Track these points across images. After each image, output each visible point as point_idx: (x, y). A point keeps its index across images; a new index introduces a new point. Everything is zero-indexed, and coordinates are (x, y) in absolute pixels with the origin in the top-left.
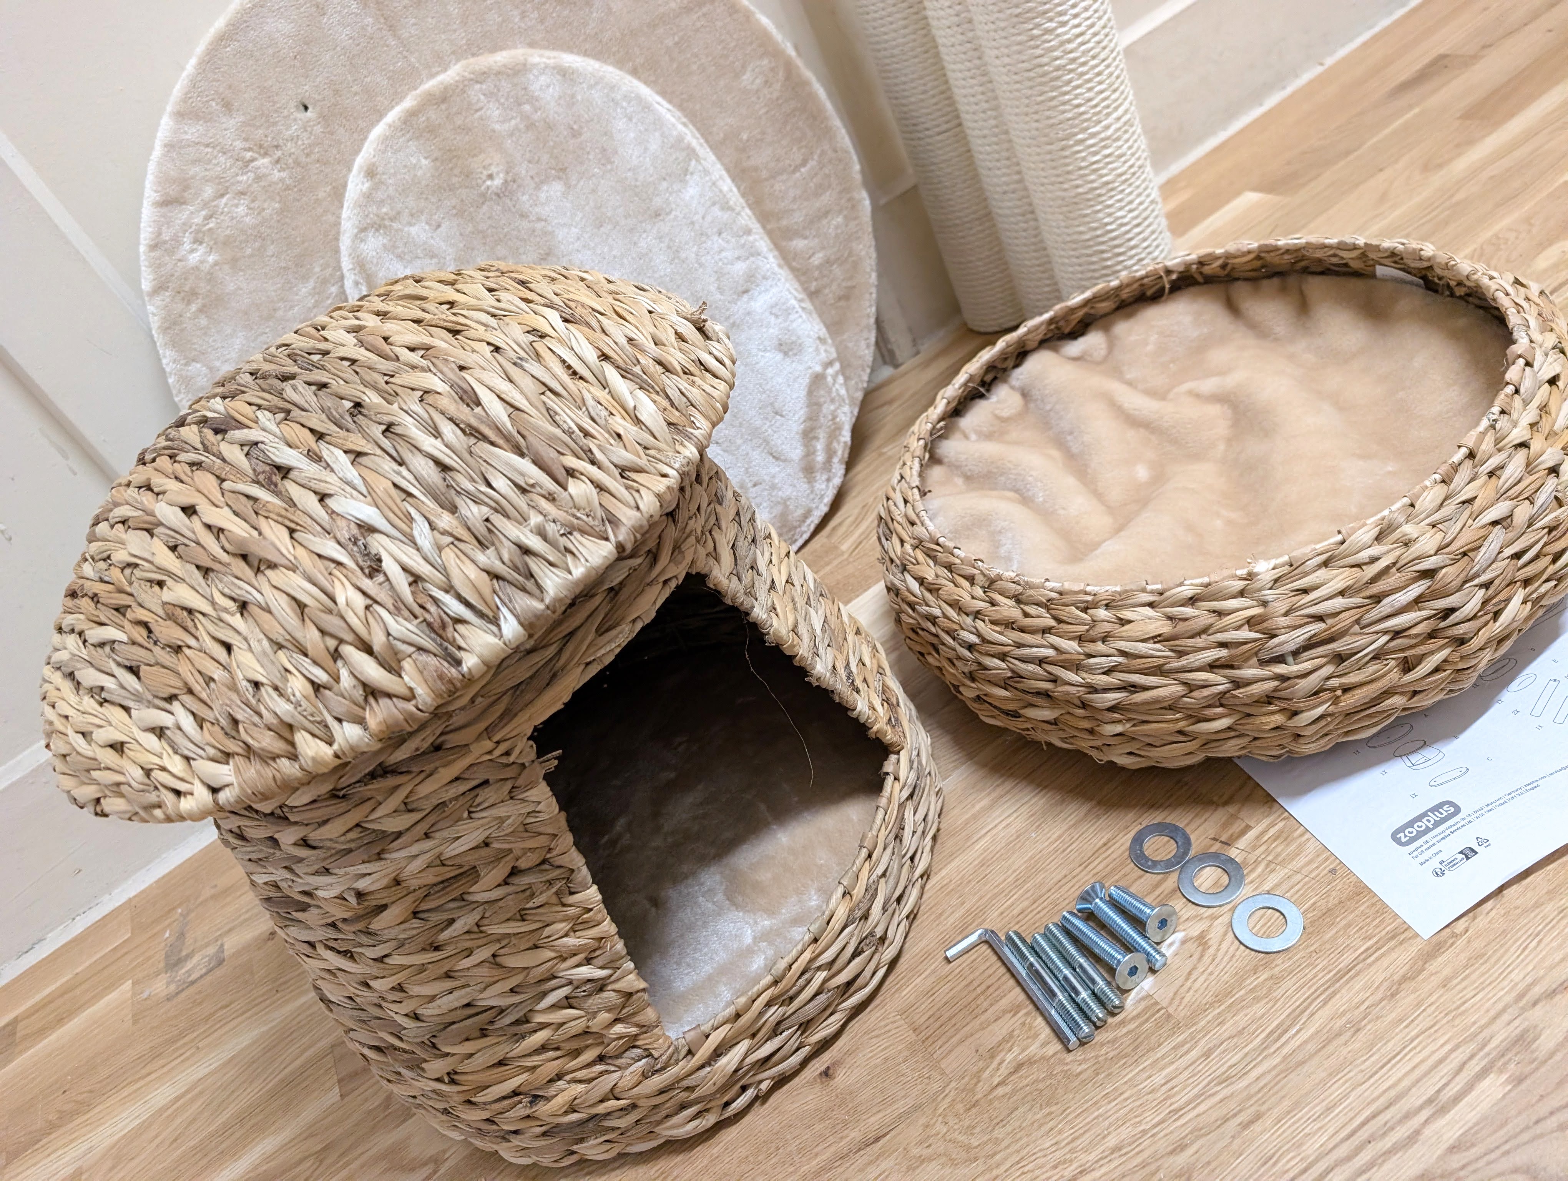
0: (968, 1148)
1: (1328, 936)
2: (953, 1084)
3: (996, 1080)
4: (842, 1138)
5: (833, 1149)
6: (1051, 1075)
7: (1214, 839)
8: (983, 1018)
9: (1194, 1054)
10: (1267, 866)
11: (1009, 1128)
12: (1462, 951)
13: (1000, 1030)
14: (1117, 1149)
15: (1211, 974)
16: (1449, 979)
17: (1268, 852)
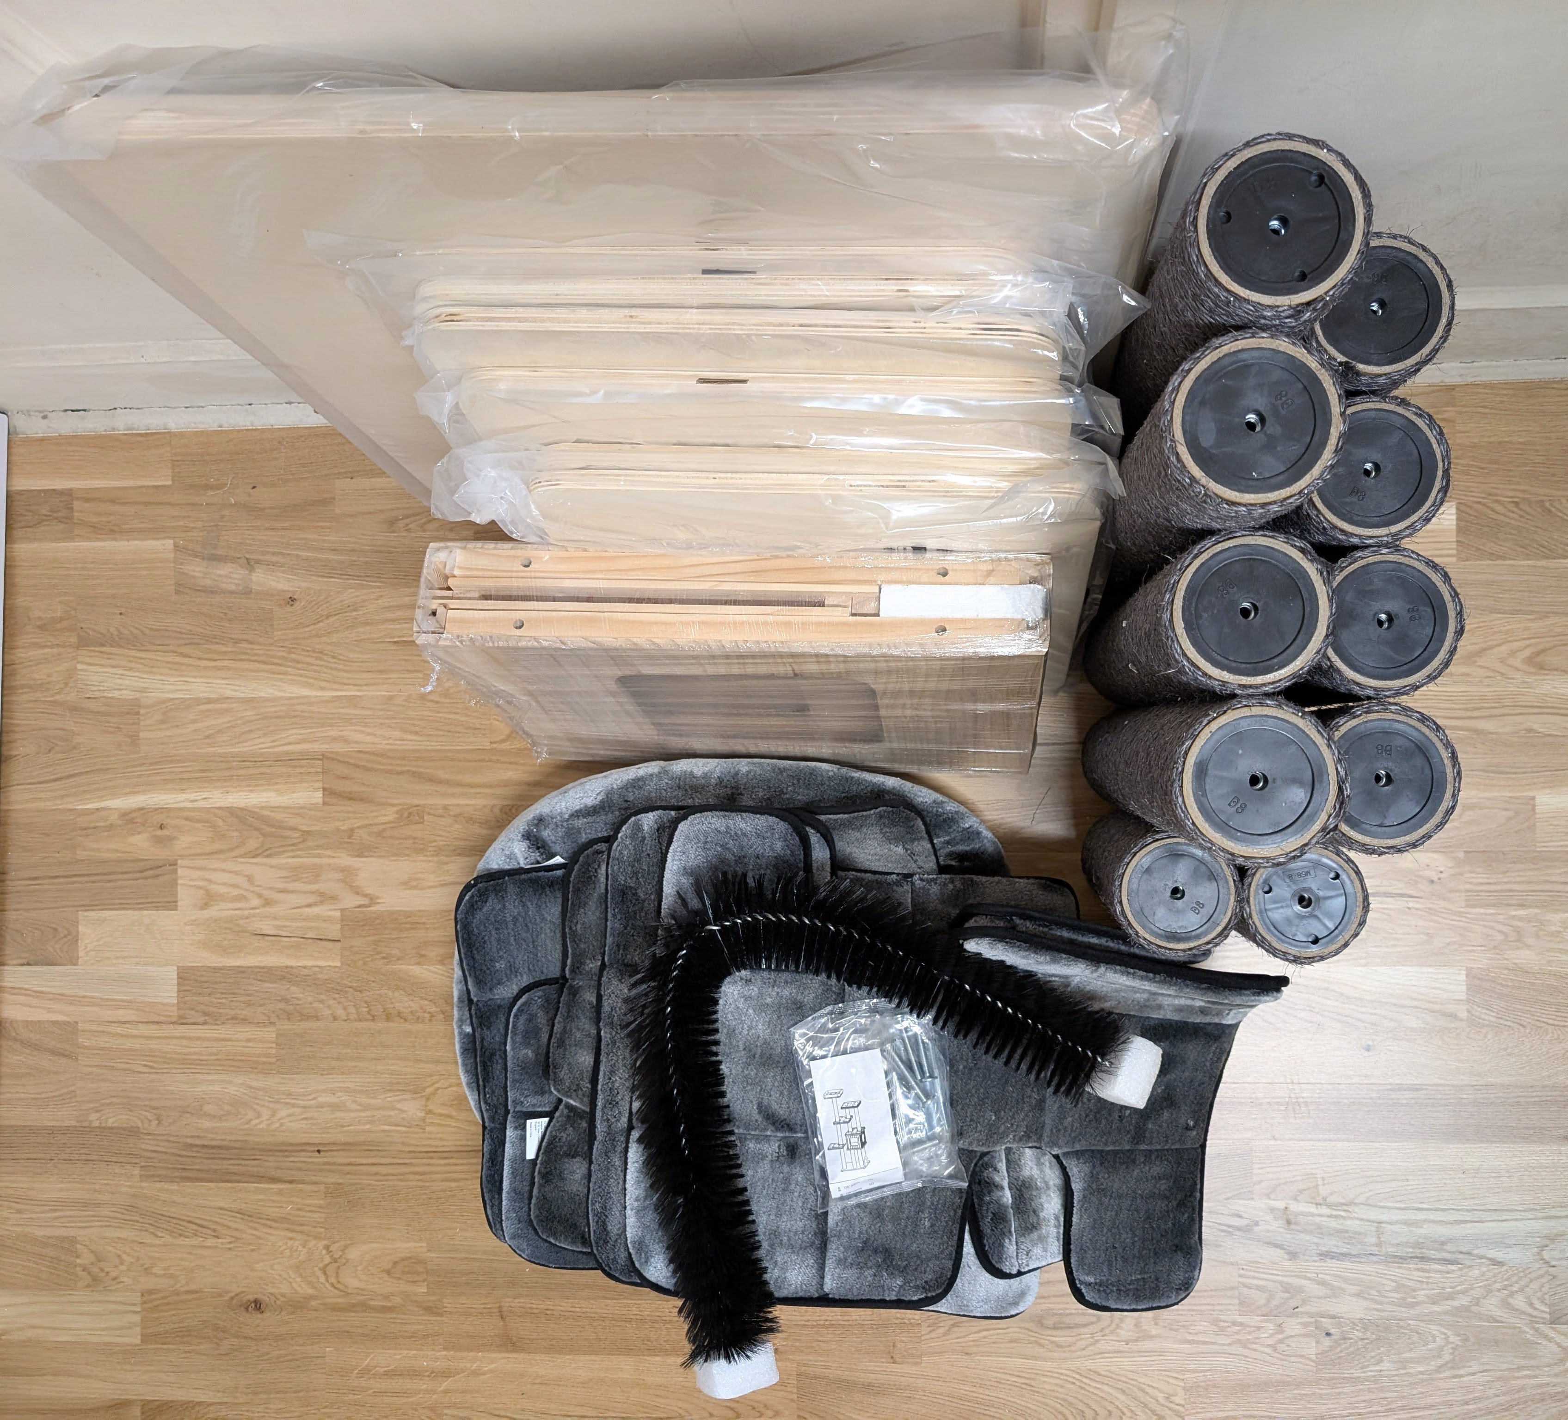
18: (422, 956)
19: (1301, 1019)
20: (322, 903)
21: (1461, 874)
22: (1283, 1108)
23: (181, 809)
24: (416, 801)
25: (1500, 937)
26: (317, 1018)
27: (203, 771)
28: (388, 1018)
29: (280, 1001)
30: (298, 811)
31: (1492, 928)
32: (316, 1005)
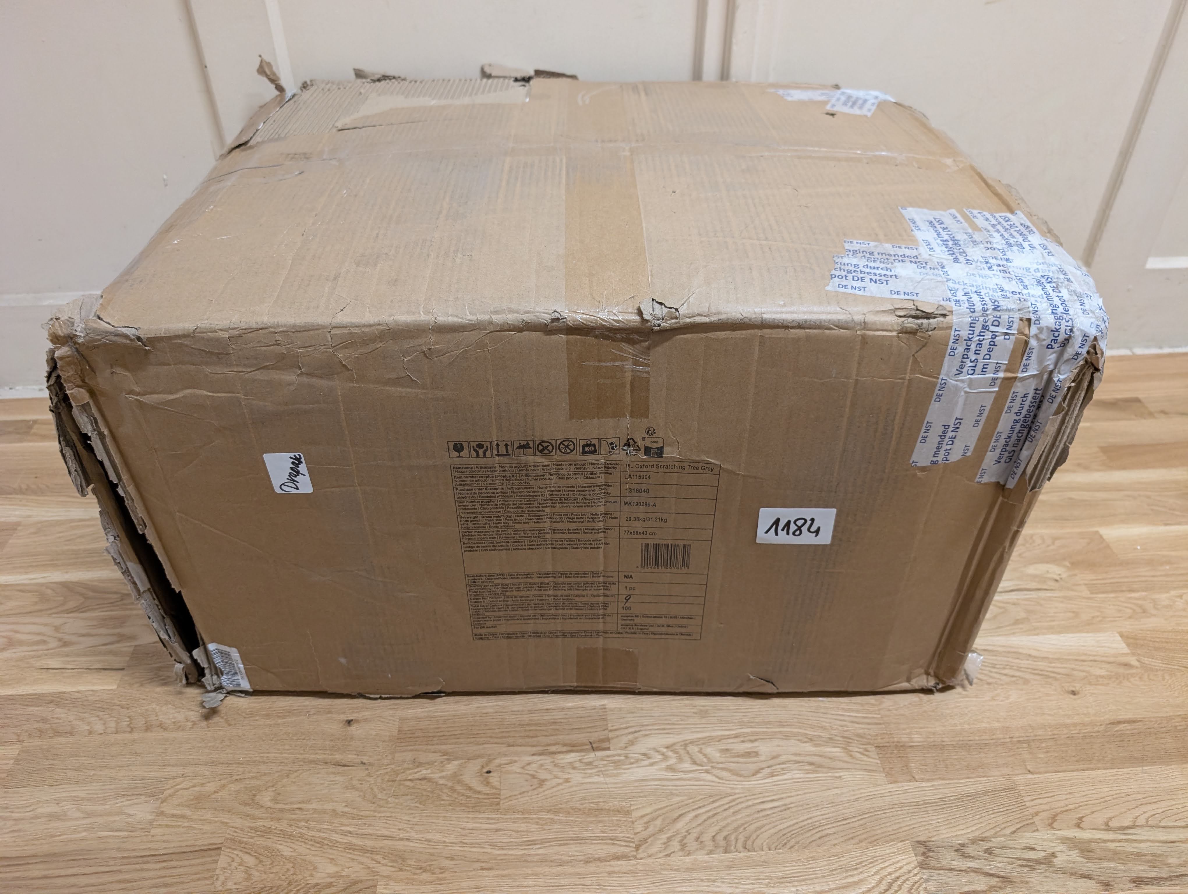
0: (375, 796)
1: (588, 819)
2: (393, 766)
3: (410, 778)
4: (332, 754)
5: (325, 756)
6: (432, 792)
7: (591, 743)
8: (429, 747)
9: (493, 826)
10: (599, 771)
11: (397, 801)
12: (631, 866)
13: (431, 757)
14: (429, 841)
15: (531, 799)
16: (614, 872)
17: (605, 766)
19: (1006, 675)
20: (119, 641)
21: (1076, 575)
22: (1025, 745)
23: (19, 585)
25: (1129, 611)
26: (71, 734)
27: (50, 561)
28: (148, 728)
29: (38, 721)
31: (1119, 606)
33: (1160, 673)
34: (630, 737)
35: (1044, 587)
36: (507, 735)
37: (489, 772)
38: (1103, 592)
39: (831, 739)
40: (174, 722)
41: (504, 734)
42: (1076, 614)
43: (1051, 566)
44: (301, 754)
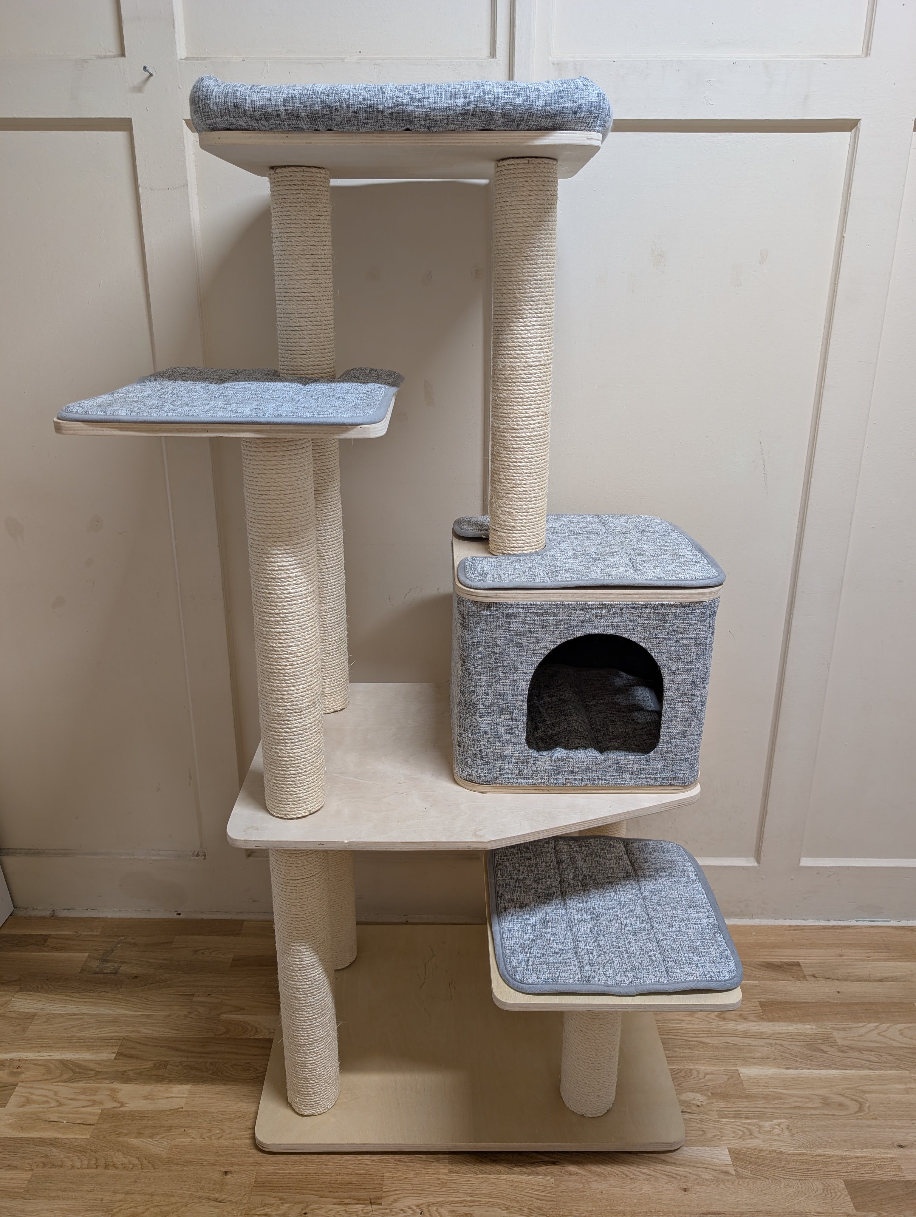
2: (249, 1205)
3: (258, 1213)
4: (213, 1194)
5: (209, 1194)
7: (370, 1199)
8: (272, 1194)
13: (272, 1201)
18: (140, 1133)
20: (92, 1105)
21: (713, 1103)
23: (34, 1060)
24: (166, 1059)
25: (741, 1133)
26: (61, 1167)
27: (54, 1043)
28: (106, 1167)
29: (42, 1157)
30: (99, 1062)
31: (735, 1128)
32: (64, 1159)
33: (747, 1180)
34: (396, 1197)
35: (689, 1111)
36: (320, 1189)
37: (305, 1214)
38: (727, 1118)
39: (520, 1209)
40: (122, 1164)
41: (318, 1189)
42: (704, 1133)
43: (698, 1095)
44: (196, 1192)
